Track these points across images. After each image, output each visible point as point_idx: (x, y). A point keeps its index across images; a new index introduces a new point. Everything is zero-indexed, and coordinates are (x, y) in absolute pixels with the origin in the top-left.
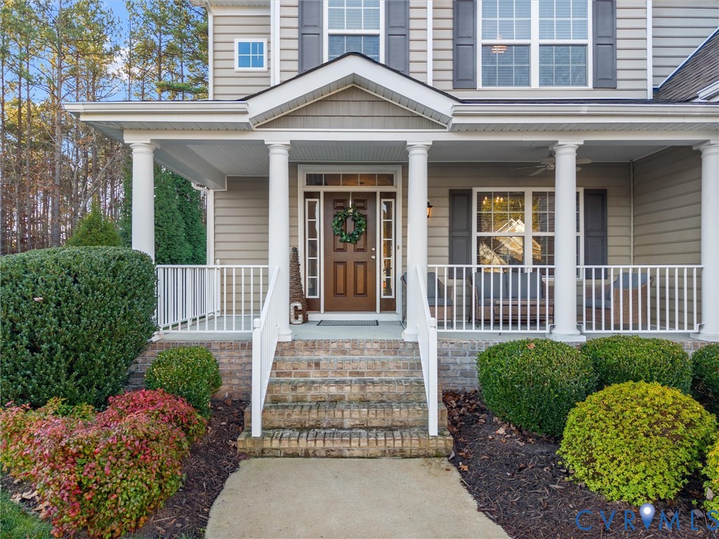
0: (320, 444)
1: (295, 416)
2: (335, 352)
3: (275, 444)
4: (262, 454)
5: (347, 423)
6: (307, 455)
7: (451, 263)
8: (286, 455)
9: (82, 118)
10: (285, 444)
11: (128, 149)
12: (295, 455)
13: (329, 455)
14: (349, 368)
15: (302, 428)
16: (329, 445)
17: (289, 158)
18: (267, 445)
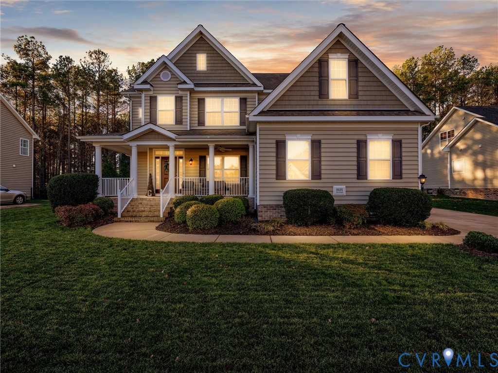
0: (134, 219)
1: (130, 214)
2: (148, 201)
3: (123, 219)
4: (120, 221)
5: (143, 216)
6: (130, 222)
7: (200, 177)
8: (126, 222)
9: (81, 140)
10: (125, 219)
11: (94, 147)
12: (128, 222)
13: (136, 221)
14: (149, 204)
15: (132, 217)
16: (136, 219)
17: (138, 150)
18: (121, 219)
